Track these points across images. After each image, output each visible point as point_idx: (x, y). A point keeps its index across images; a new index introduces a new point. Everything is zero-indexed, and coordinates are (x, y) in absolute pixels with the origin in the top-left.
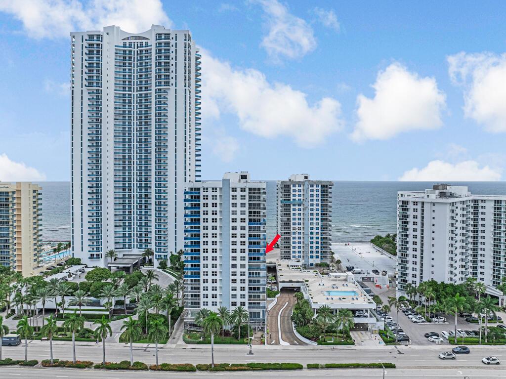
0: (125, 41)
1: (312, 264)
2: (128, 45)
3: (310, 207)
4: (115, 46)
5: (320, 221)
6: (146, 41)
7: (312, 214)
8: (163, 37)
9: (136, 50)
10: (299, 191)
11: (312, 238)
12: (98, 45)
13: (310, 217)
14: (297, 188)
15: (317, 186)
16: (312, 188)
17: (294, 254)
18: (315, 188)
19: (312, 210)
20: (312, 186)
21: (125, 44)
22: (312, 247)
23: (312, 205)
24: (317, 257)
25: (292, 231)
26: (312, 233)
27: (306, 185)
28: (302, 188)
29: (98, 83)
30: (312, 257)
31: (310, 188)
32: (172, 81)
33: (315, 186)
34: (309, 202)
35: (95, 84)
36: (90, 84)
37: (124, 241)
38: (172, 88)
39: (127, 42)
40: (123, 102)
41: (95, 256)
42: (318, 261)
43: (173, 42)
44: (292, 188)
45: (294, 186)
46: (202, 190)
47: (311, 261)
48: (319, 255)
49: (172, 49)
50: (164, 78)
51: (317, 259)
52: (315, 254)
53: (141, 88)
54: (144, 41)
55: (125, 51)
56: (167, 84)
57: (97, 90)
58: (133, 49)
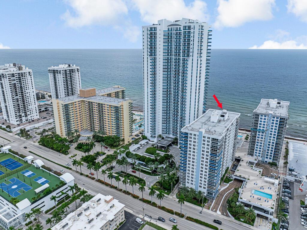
0: (169, 27)
1: (266, 162)
2: (170, 30)
3: (270, 130)
4: (164, 31)
5: (275, 139)
6: (180, 27)
7: (271, 134)
8: (187, 28)
9: (174, 32)
10: (265, 119)
11: (269, 147)
12: (155, 33)
13: (269, 135)
14: (263, 117)
15: (277, 118)
16: (273, 119)
17: (256, 154)
18: (275, 119)
19: (271, 131)
21: (169, 29)
22: (268, 153)
23: (272, 129)
24: (270, 158)
25: (256, 141)
26: (269, 145)
27: (270, 117)
28: (267, 118)
29: (154, 54)
30: (267, 158)
31: (272, 119)
32: (191, 54)
33: (276, 118)
34: (270, 127)
35: (153, 55)
36: (151, 55)
37: (166, 130)
38: (191, 58)
39: (170, 27)
41: (153, 137)
42: (271, 161)
43: (192, 31)
44: (260, 117)
45: (262, 116)
46: (189, 134)
47: (266, 160)
48: (272, 157)
49: (192, 35)
50: (187, 53)
52: (269, 157)
53: (176, 54)
54: (178, 27)
55: (168, 33)
56: (188, 56)
57: (154, 58)
58: (173, 32)
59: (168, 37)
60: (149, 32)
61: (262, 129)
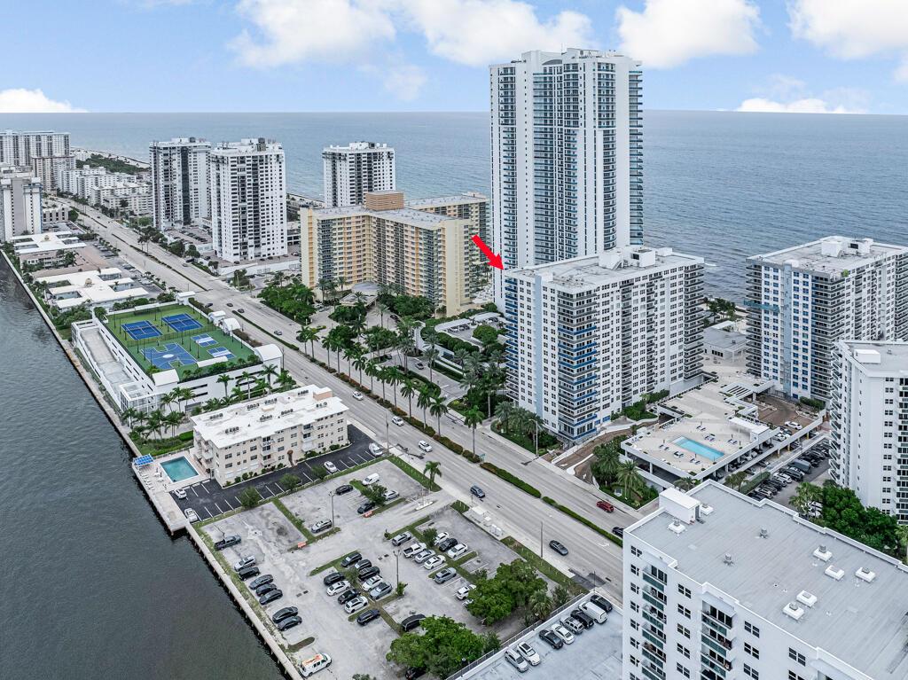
0: (545, 66)
1: (795, 396)
2: (548, 72)
3: (793, 307)
4: (534, 74)
5: (809, 333)
7: (796, 319)
8: (571, 69)
9: (556, 76)
10: (776, 277)
11: (796, 355)
12: (512, 78)
13: (794, 322)
14: (771, 273)
15: (806, 276)
16: (796, 278)
17: (766, 372)
18: (801, 278)
19: (796, 312)
20: (797, 274)
21: (545, 70)
22: (796, 370)
23: (797, 304)
24: (805, 387)
25: (763, 335)
26: (796, 348)
27: (786, 271)
28: (779, 274)
29: (512, 120)
30: (796, 385)
31: (793, 278)
33: (801, 275)
34: (791, 298)
35: (510, 122)
36: (506, 122)
39: (547, 66)
42: (807, 394)
43: (580, 73)
44: (763, 271)
45: (768, 269)
47: (794, 390)
48: (809, 385)
49: (581, 82)
51: (805, 391)
52: (800, 382)
55: (545, 78)
57: (512, 129)
58: (553, 76)
59: (544, 87)
60: (501, 78)
61: (772, 303)
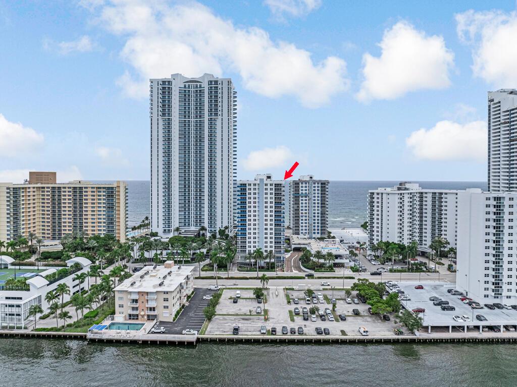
0: (185, 84)
2: (187, 87)
3: (313, 198)
4: (179, 88)
5: (320, 208)
6: (200, 84)
7: (314, 203)
8: (213, 83)
9: (193, 90)
10: (306, 187)
11: (314, 220)
12: (169, 88)
13: (313, 205)
14: (304, 185)
15: (318, 183)
16: (314, 185)
17: (302, 231)
18: (316, 185)
19: (315, 200)
20: (315, 183)
21: (185, 86)
22: (314, 226)
23: (315, 197)
24: (318, 233)
25: (301, 215)
26: (314, 216)
27: (310, 183)
28: (307, 185)
29: (169, 114)
30: (314, 233)
32: (220, 113)
34: (312, 194)
35: (167, 115)
36: (164, 115)
37: (185, 221)
38: (220, 117)
39: (187, 84)
40: (185, 125)
41: (167, 231)
42: (319, 236)
43: (220, 86)
44: (300, 185)
45: (302, 183)
46: (247, 185)
47: (314, 236)
48: (320, 231)
49: (220, 91)
50: (214, 110)
51: (318, 235)
52: (316, 231)
53: (197, 116)
54: (198, 84)
55: (185, 91)
56: (216, 114)
57: (169, 119)
58: (191, 89)
59: (185, 95)
